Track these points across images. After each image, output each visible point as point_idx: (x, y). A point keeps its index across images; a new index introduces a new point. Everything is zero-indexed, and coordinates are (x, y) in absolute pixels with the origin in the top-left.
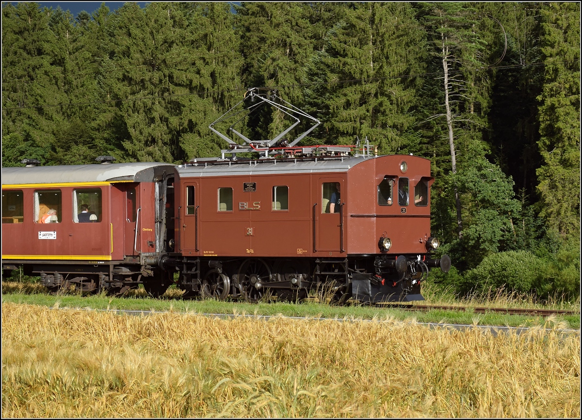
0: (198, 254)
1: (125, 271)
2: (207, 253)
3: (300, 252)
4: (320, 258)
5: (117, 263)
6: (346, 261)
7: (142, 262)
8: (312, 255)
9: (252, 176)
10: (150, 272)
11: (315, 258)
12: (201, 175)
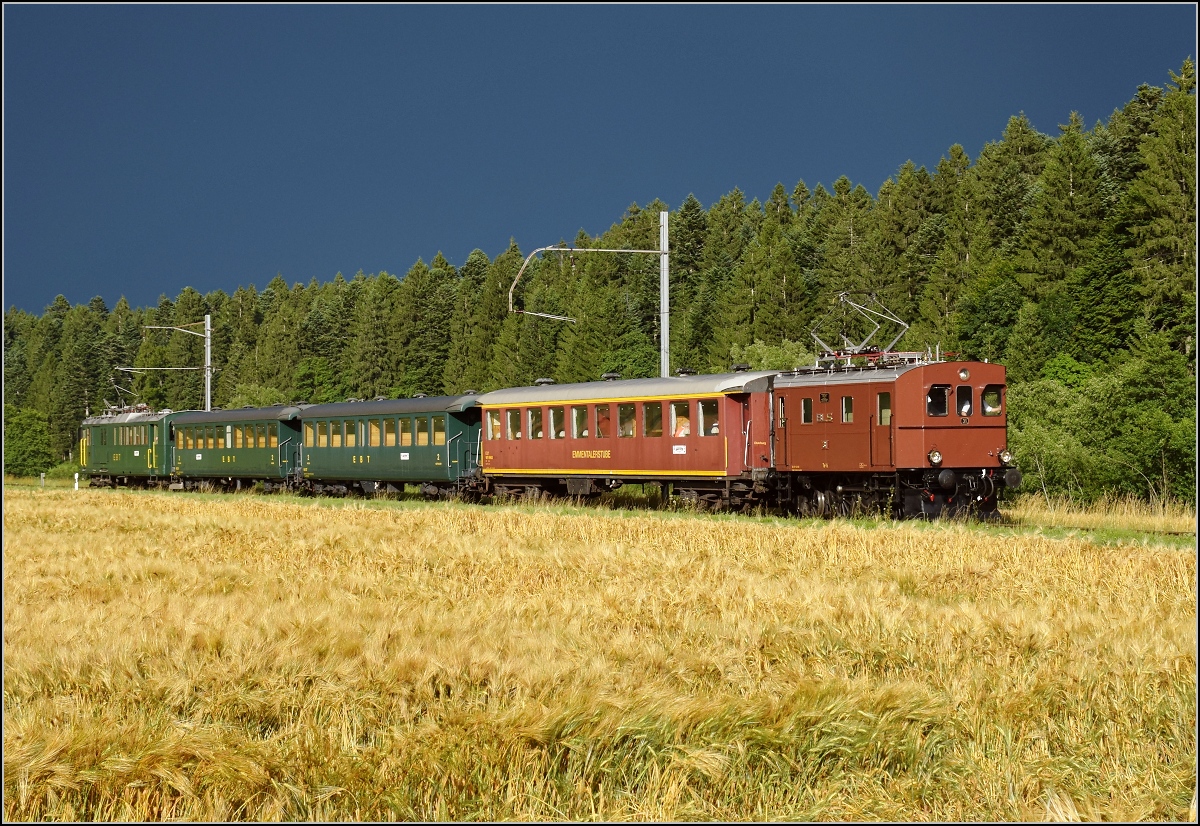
0: (788, 469)
1: (742, 487)
2: (795, 468)
3: (862, 466)
4: (878, 473)
5: (734, 479)
6: (897, 475)
7: (754, 478)
8: (870, 469)
9: (827, 386)
10: (761, 488)
11: (873, 473)
12: (789, 385)
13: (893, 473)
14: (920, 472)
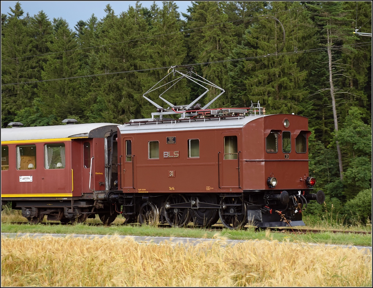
0: (134, 191)
1: (83, 205)
5: (77, 199)
6: (243, 195)
7: (95, 198)
8: (217, 191)
9: (173, 132)
12: (136, 132)
13: (240, 194)
14: (262, 193)
